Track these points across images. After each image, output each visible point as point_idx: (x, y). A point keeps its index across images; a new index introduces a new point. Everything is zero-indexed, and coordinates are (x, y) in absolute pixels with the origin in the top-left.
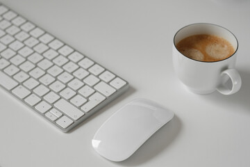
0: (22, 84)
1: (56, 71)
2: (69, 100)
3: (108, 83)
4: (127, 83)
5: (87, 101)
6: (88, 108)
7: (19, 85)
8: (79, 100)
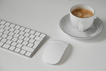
0: (5, 43)
1: (17, 35)
2: (27, 45)
3: (39, 36)
4: (46, 35)
5: (34, 44)
6: (35, 47)
7: (4, 44)
8: (31, 45)
